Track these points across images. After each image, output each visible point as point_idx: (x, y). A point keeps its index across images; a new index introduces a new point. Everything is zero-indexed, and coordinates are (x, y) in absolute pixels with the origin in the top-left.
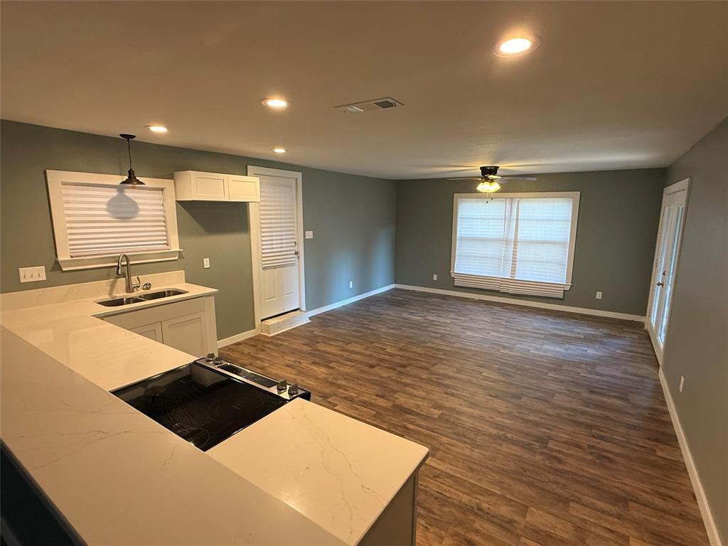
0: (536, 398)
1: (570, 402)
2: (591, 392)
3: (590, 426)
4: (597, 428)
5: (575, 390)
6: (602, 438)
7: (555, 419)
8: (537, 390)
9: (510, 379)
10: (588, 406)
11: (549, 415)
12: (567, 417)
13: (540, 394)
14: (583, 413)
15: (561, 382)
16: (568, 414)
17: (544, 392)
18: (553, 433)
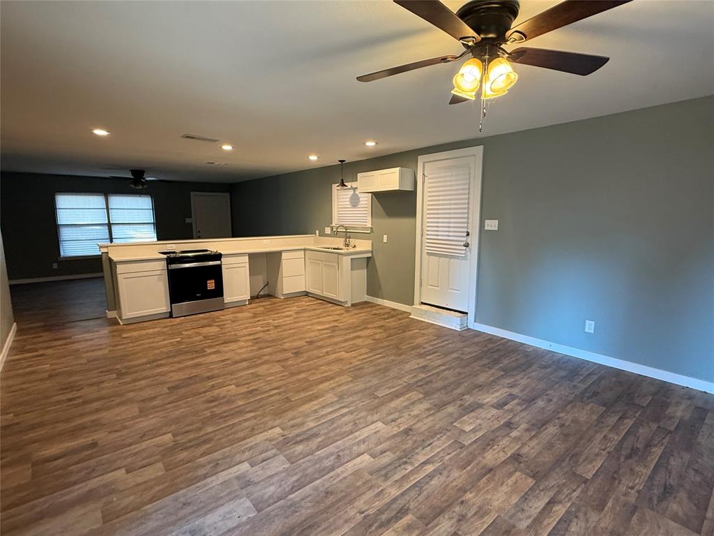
0: (155, 397)
1: (117, 415)
2: (94, 445)
3: (85, 403)
4: (77, 406)
5: (119, 434)
6: (70, 400)
7: (123, 392)
8: (164, 405)
9: (204, 399)
10: (92, 421)
11: (132, 391)
12: (112, 399)
13: (156, 403)
14: (98, 410)
15: (144, 435)
16: (113, 401)
17: (154, 407)
18: (117, 383)
